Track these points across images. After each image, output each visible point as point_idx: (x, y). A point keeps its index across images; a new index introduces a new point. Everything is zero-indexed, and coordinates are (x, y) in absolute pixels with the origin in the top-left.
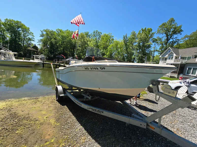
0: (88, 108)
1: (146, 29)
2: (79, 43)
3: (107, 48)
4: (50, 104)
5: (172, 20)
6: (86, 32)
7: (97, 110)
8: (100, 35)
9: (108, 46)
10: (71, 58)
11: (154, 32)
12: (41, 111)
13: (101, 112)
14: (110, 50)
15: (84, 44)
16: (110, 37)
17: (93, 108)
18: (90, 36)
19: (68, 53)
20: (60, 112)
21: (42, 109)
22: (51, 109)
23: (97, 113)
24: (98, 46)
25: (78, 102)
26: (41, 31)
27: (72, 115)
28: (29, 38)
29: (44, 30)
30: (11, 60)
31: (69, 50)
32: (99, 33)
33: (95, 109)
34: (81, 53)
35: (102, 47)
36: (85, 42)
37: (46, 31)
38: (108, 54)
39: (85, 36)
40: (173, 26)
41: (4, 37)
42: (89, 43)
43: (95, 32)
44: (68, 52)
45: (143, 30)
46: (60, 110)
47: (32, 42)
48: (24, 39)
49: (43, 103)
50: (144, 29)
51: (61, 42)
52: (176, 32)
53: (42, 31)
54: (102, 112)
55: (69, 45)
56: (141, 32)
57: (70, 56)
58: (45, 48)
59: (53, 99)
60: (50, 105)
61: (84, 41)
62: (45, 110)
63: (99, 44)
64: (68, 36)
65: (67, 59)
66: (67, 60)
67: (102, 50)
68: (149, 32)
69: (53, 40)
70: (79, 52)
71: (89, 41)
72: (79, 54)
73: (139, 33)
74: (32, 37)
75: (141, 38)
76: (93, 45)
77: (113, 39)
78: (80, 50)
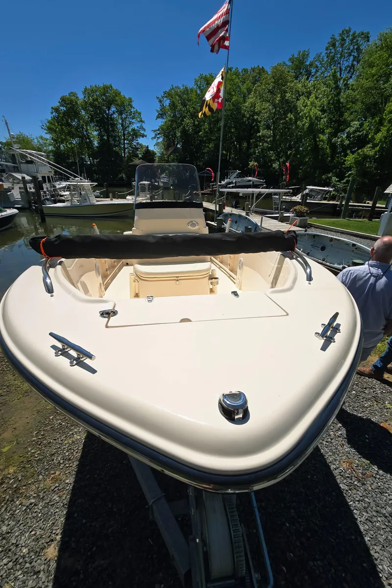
3: (381, 111)
6: (296, 55)
8: (359, 50)
10: (235, 175)
18: (313, 70)
24: (339, 106)
26: (157, 101)
28: (133, 130)
29: (165, 93)
30: (88, 203)
32: (353, 39)
34: (270, 149)
35: (358, 106)
37: (168, 95)
38: (379, 136)
39: (291, 75)
41: (89, 139)
42: (301, 101)
43: (334, 44)
44: (230, 153)
47: (141, 140)
48: (124, 135)
51: (210, 124)
53: (160, 97)
57: (233, 168)
58: (171, 154)
61: (283, 97)
65: (224, 179)
66: (222, 183)
67: (356, 124)
69: (187, 121)
70: (262, 150)
71: (303, 94)
72: (264, 157)
74: (139, 125)
78: (266, 142)
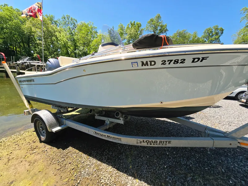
0: (138, 142)
1: (136, 23)
2: (38, 32)
3: (89, 45)
4: (28, 155)
5: (159, 17)
6: (48, 15)
7: (158, 141)
8: (74, 24)
9: (90, 41)
10: (27, 59)
11: (144, 28)
12: (12, 182)
13: (166, 143)
14: (94, 47)
15: (49, 35)
16: (92, 28)
17: (150, 140)
18: (58, 24)
19: (18, 50)
20: (70, 167)
21: (13, 178)
22: (40, 165)
23: (159, 146)
24: (74, 40)
25: (109, 135)
27: (99, 162)
31: (19, 44)
32: (72, 19)
33: (154, 140)
35: (81, 42)
36: (50, 32)
39: (49, 22)
40: (160, 23)
42: (57, 34)
43: (65, 18)
44: (16, 48)
45: (132, 24)
46: (65, 163)
49: (6, 160)
50: (133, 22)
52: (162, 30)
54: (168, 142)
55: (15, 34)
56: (130, 27)
57: (22, 55)
59: (31, 142)
60: (32, 158)
61: (48, 30)
62: (23, 177)
63: (75, 37)
64: (11, 17)
65: (18, 60)
66: (18, 62)
67: (82, 48)
68: (139, 27)
70: (41, 49)
71: (57, 31)
73: (128, 28)
75: (131, 34)
76: (66, 39)
77: (96, 32)
